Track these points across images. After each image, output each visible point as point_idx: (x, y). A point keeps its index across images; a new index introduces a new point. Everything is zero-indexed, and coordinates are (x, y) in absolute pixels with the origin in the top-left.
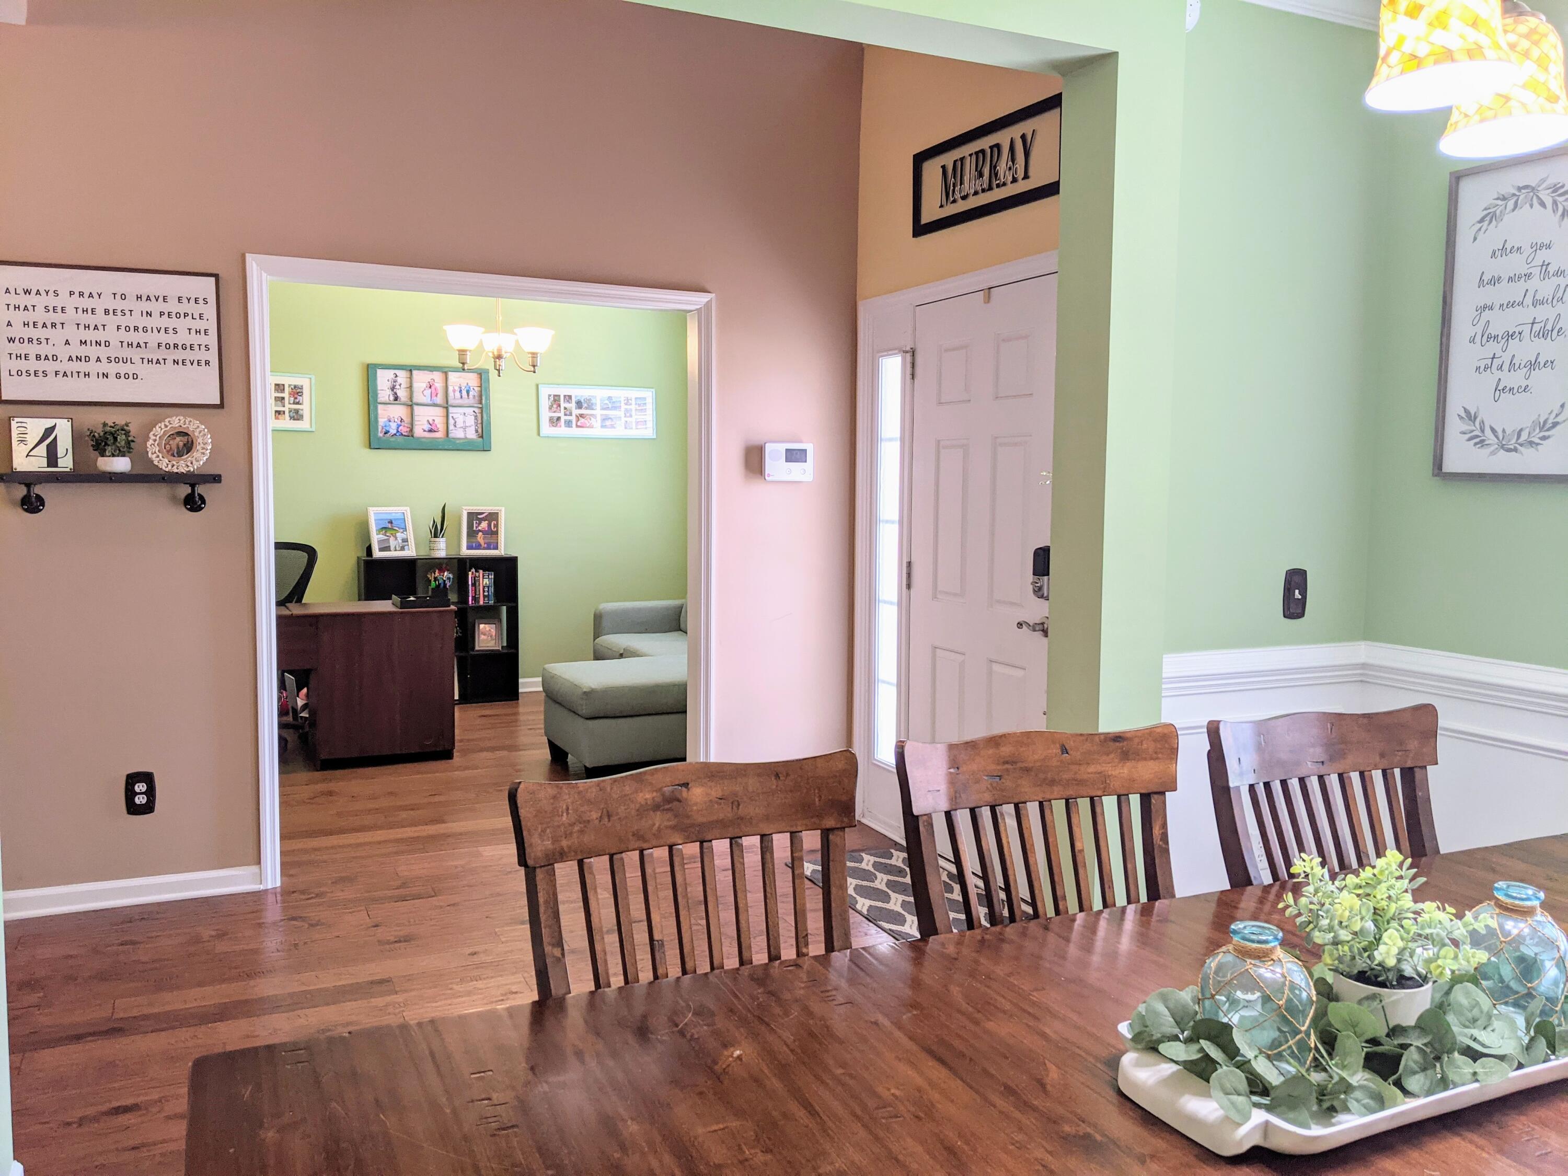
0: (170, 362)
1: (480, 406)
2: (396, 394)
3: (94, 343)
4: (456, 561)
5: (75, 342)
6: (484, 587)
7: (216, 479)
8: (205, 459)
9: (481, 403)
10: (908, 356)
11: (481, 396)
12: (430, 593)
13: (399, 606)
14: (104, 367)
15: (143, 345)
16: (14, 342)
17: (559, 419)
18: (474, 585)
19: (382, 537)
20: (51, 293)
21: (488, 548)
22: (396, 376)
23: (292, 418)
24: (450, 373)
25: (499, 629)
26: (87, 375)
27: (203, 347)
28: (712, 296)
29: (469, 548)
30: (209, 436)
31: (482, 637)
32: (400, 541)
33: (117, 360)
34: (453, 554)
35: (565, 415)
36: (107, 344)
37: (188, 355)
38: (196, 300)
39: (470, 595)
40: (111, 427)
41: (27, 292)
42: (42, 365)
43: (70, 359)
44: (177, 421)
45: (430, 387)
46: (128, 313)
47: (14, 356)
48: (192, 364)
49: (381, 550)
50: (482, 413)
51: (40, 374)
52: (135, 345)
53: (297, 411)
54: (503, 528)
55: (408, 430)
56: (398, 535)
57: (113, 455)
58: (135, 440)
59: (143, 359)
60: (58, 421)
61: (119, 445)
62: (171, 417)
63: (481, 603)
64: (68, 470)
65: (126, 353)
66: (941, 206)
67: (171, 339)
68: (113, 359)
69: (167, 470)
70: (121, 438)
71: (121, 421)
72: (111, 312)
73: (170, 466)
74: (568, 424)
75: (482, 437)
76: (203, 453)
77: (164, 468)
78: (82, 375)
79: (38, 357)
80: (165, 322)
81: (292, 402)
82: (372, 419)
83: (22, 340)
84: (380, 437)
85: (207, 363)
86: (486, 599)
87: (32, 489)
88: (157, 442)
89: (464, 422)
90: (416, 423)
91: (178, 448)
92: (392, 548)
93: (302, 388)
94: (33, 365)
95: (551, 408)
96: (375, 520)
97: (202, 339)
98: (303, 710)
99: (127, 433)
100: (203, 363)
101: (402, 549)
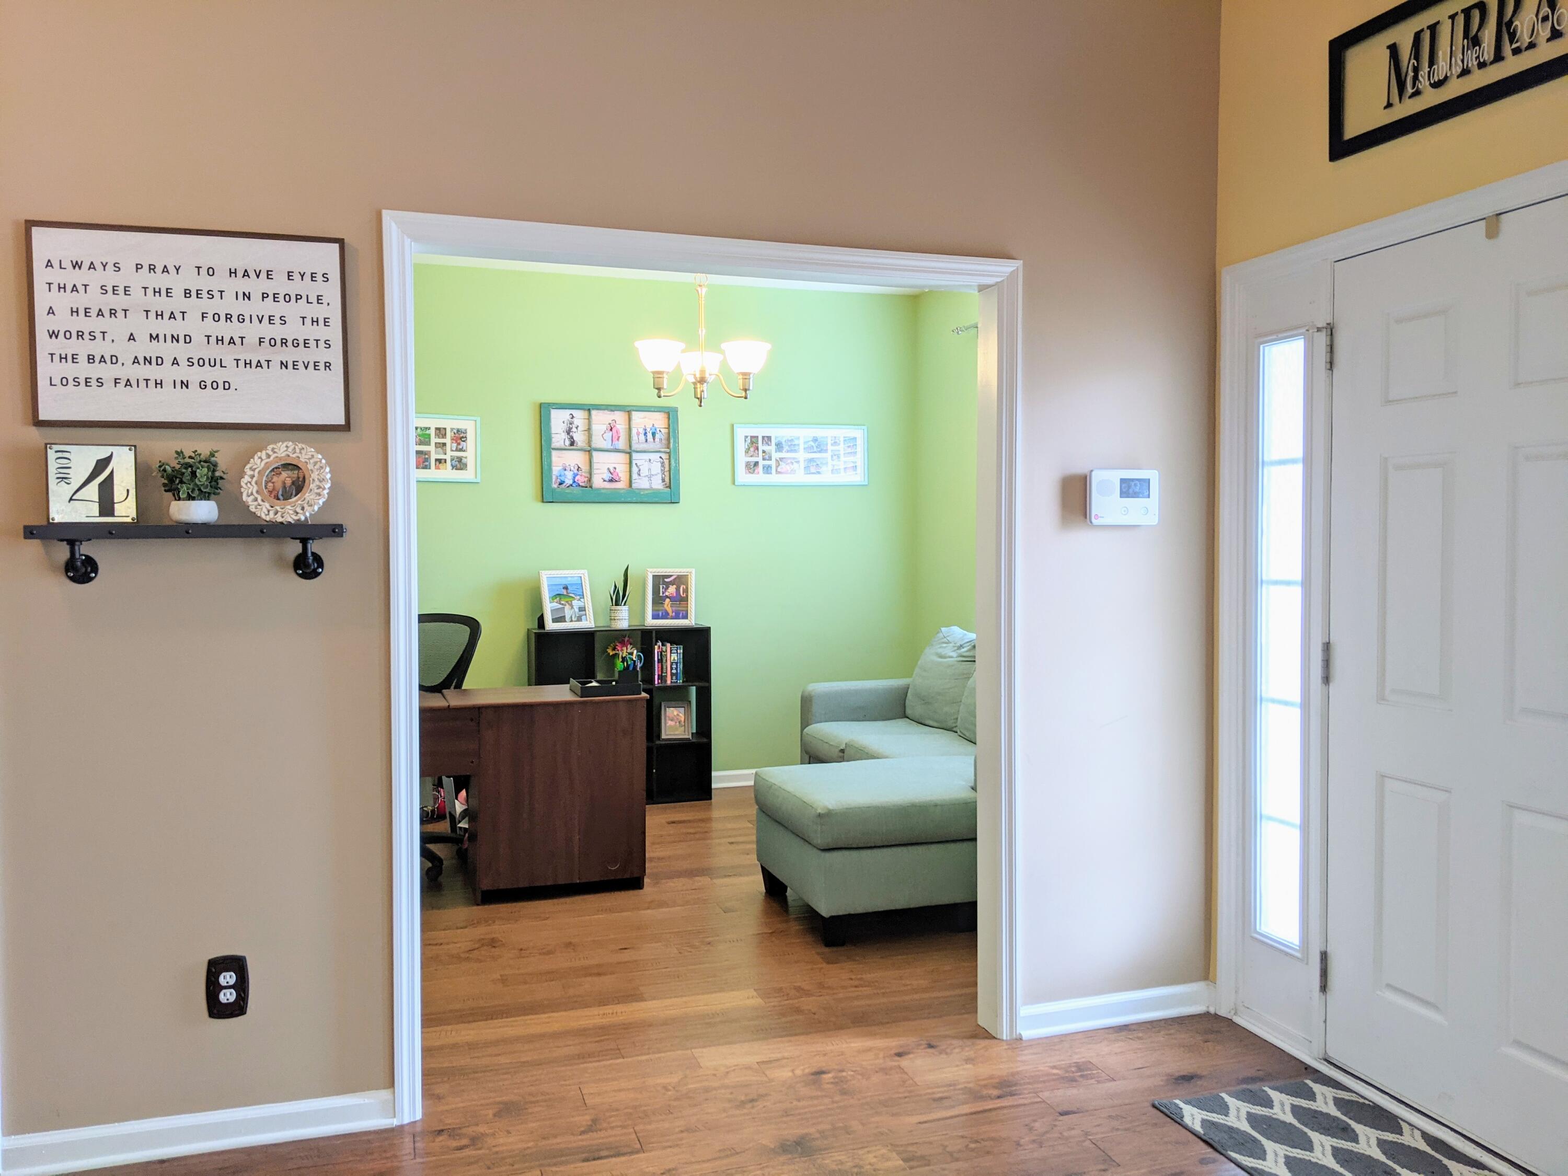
0: (275, 364)
1: (668, 450)
2: (572, 438)
3: (169, 338)
4: (639, 633)
5: (142, 337)
6: (672, 664)
7: (336, 531)
8: (321, 502)
9: (668, 448)
10: (1322, 339)
11: (668, 439)
12: (616, 676)
13: (579, 693)
14: (183, 372)
15: (238, 341)
16: (57, 337)
17: (756, 464)
18: (660, 661)
19: (556, 605)
20: (110, 267)
21: (677, 617)
22: (573, 417)
23: (453, 467)
24: (633, 413)
25: (687, 714)
26: (159, 384)
27: (321, 344)
28: (1018, 264)
29: (655, 617)
30: (328, 469)
31: (670, 723)
32: (577, 610)
33: (201, 362)
34: (636, 624)
35: (764, 459)
36: (188, 339)
37: (301, 355)
38: (313, 277)
39: (656, 673)
40: (190, 457)
41: (77, 265)
42: (96, 371)
43: (136, 361)
44: (283, 449)
45: (611, 430)
46: (217, 295)
47: (56, 358)
48: (306, 368)
49: (555, 620)
50: (669, 459)
51: (94, 383)
52: (226, 340)
53: (460, 460)
54: (693, 593)
55: (586, 479)
56: (575, 603)
57: (190, 498)
58: (225, 476)
59: (237, 360)
60: (115, 450)
61: (199, 483)
62: (275, 442)
63: (669, 682)
64: (129, 520)
65: (215, 352)
66: (1389, 105)
67: (277, 331)
68: (195, 361)
69: (268, 519)
70: (202, 472)
71: (204, 451)
72: (194, 294)
73: (272, 513)
74: (767, 469)
75: (670, 487)
76: (319, 494)
77: (263, 516)
78: (152, 384)
79: (91, 359)
80: (269, 307)
81: (454, 449)
82: (545, 467)
83: (68, 335)
84: (555, 489)
85: (328, 366)
86: (674, 678)
87: (77, 548)
88: (255, 479)
89: (650, 470)
90: (595, 471)
91: (284, 487)
92: (567, 618)
93: (465, 432)
94: (83, 370)
95: (747, 452)
96: (549, 586)
97: (321, 332)
98: (463, 818)
99: (213, 467)
100: (322, 366)
101: (579, 619)
